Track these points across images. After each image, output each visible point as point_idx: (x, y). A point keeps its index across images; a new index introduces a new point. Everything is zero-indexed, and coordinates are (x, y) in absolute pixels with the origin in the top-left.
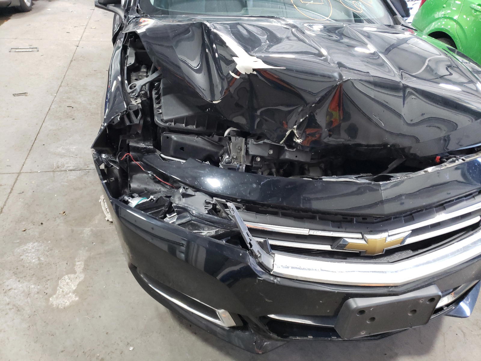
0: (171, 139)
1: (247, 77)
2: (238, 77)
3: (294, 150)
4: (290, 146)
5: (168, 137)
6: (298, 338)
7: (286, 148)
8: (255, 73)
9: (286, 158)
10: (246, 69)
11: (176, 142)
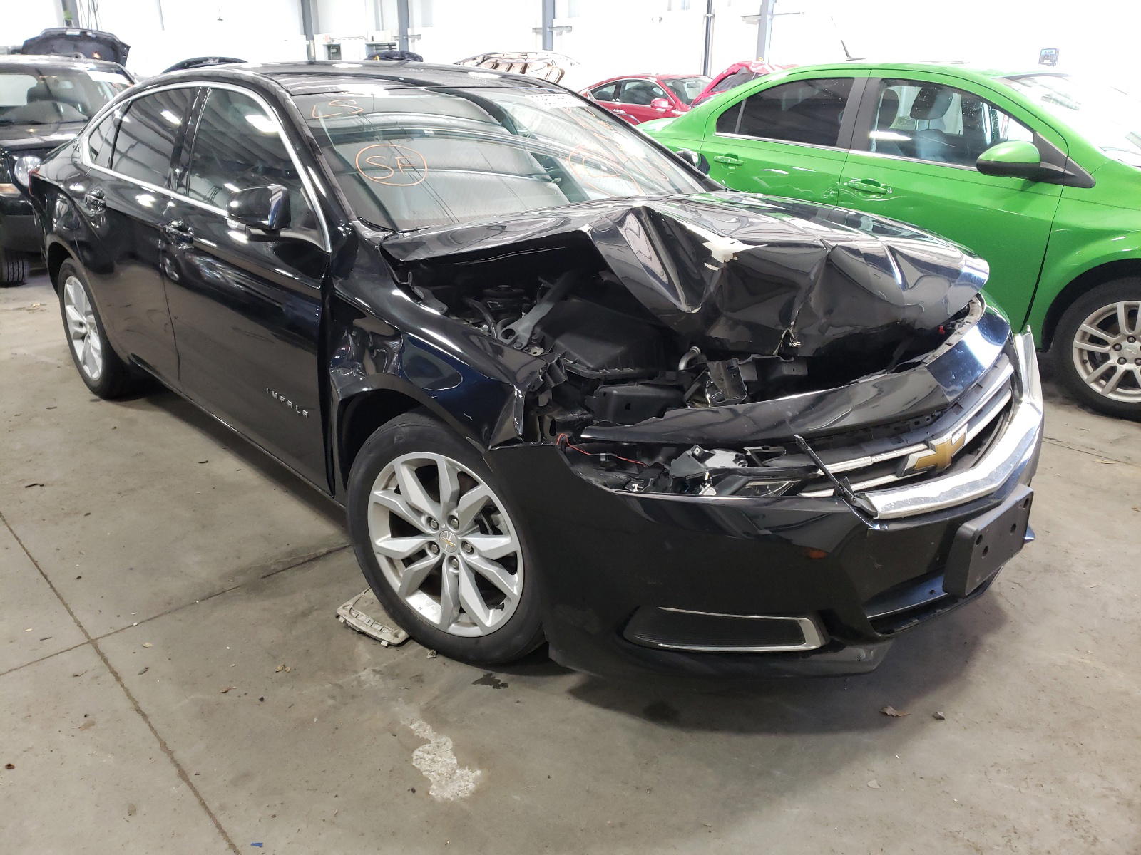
0: (611, 394)
1: (725, 265)
2: (716, 269)
3: (793, 359)
4: (786, 357)
5: (605, 394)
6: (904, 627)
7: (782, 359)
8: (736, 258)
9: (784, 375)
10: (725, 256)
11: (618, 396)
